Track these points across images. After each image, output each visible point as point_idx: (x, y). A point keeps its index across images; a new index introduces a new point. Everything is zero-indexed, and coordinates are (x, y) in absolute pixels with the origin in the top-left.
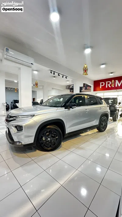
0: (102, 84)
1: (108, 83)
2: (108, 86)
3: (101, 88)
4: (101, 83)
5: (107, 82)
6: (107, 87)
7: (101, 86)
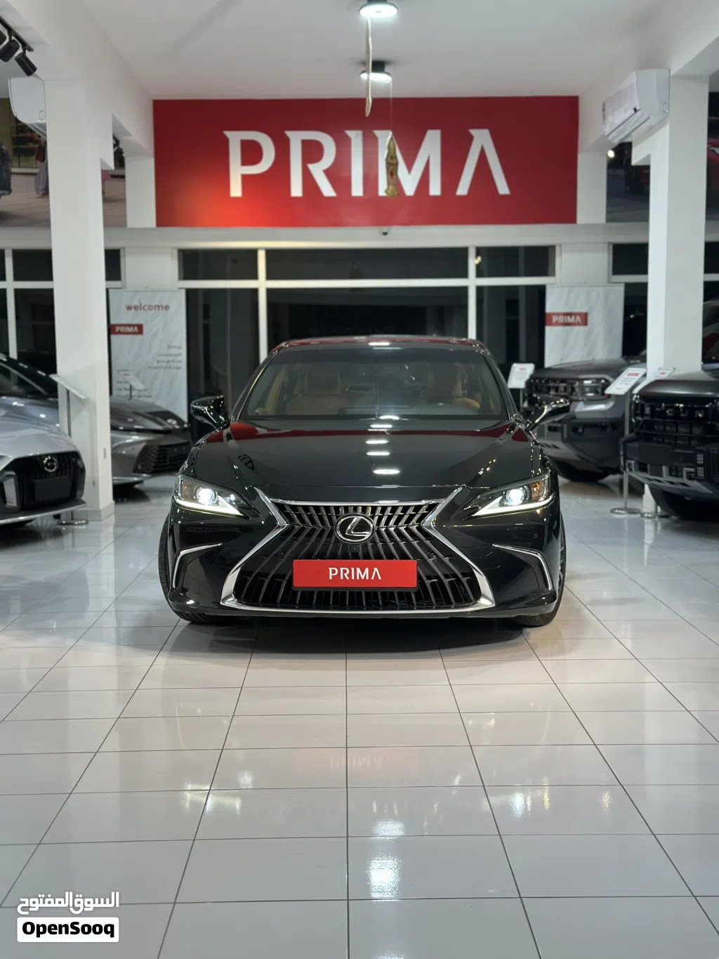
0: (251, 153)
1: (312, 152)
2: (308, 179)
3: (236, 190)
4: (235, 139)
5: (296, 139)
6: (297, 190)
7: (237, 171)
